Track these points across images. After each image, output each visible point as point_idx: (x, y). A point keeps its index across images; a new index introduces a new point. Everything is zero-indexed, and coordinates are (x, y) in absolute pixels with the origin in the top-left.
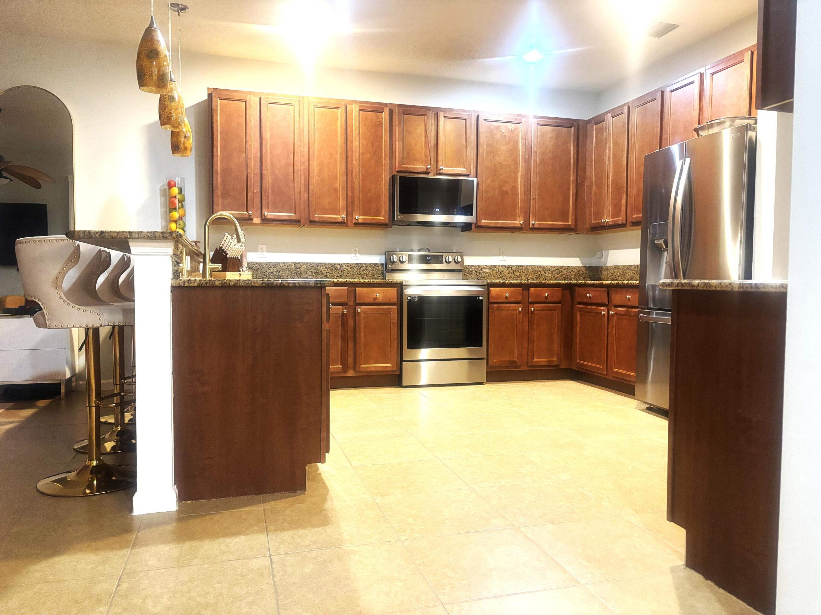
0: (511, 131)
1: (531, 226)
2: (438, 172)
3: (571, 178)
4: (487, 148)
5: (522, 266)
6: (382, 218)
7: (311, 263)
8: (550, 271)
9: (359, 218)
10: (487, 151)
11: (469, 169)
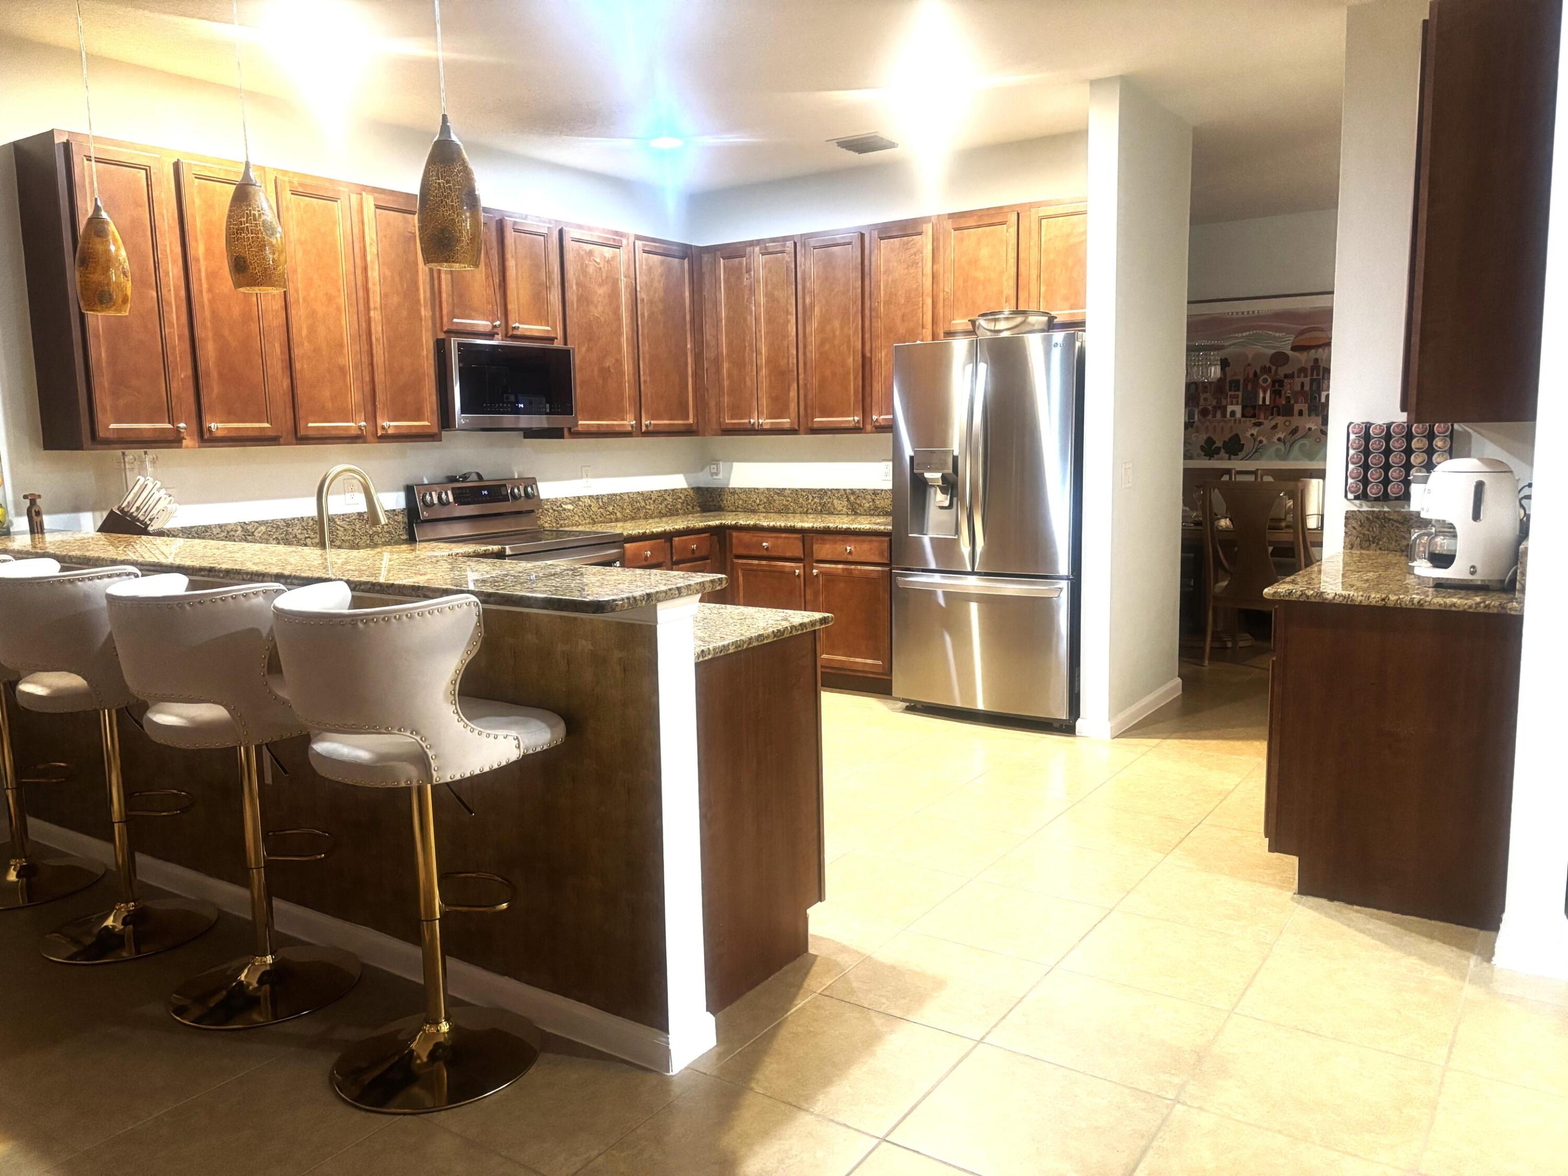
0: (608, 261)
1: (644, 429)
2: (510, 333)
3: (689, 346)
4: (578, 289)
5: (616, 495)
6: (427, 423)
7: (273, 520)
8: (651, 499)
9: (391, 425)
10: (577, 296)
11: (554, 328)
